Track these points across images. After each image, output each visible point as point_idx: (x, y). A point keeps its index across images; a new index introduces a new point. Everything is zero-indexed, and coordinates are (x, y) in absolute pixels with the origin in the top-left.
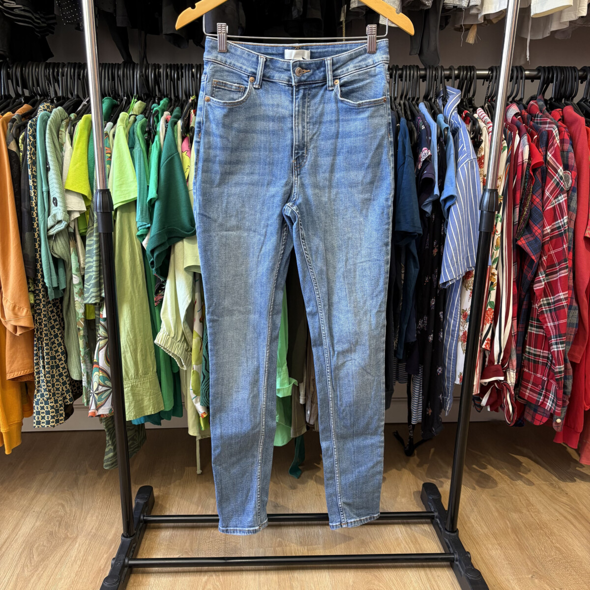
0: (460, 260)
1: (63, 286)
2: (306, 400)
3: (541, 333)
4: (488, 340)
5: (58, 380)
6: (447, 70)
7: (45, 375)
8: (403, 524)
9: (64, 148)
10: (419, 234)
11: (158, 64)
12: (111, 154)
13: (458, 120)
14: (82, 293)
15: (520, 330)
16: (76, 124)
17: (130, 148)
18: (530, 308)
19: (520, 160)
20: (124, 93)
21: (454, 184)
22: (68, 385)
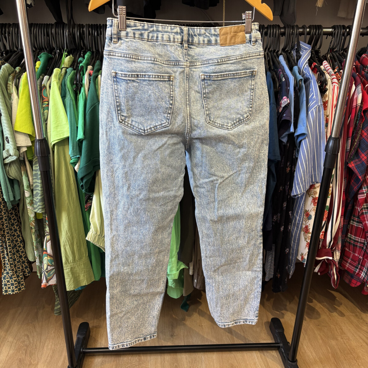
0: (307, 179)
1: (18, 198)
2: (194, 272)
3: (360, 226)
4: (323, 232)
5: (18, 262)
6: (301, 28)
7: (9, 260)
8: (259, 350)
9: (12, 97)
10: (278, 161)
11: (82, 24)
12: (48, 101)
13: (309, 73)
14: (32, 203)
15: (345, 223)
16: (20, 77)
17: (62, 97)
18: (353, 209)
19: (354, 104)
20: (57, 47)
21: (305, 125)
22: (26, 263)
